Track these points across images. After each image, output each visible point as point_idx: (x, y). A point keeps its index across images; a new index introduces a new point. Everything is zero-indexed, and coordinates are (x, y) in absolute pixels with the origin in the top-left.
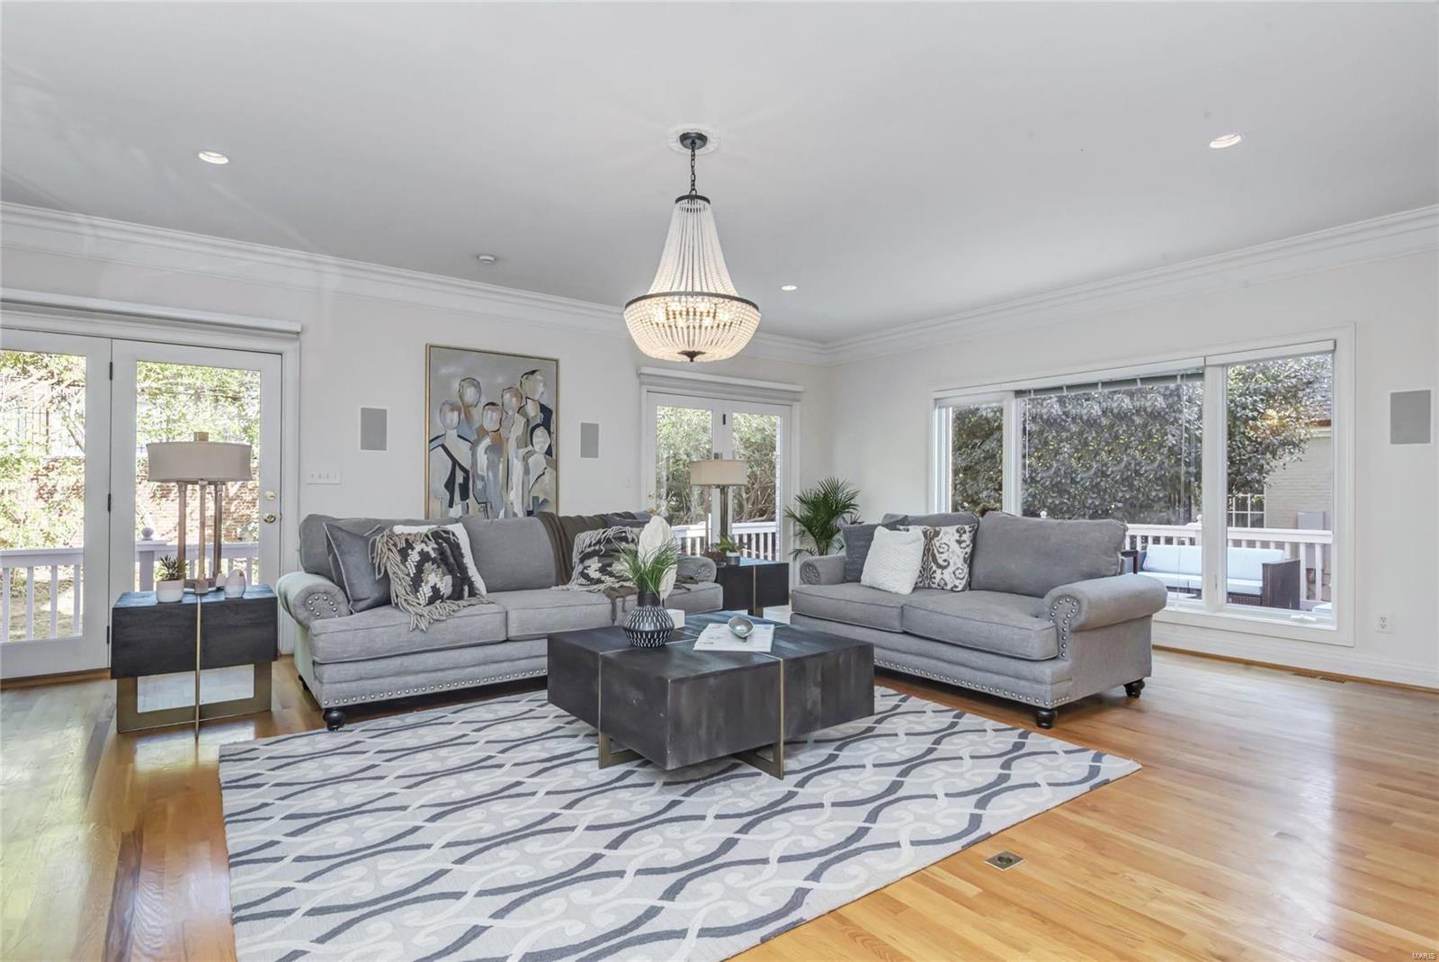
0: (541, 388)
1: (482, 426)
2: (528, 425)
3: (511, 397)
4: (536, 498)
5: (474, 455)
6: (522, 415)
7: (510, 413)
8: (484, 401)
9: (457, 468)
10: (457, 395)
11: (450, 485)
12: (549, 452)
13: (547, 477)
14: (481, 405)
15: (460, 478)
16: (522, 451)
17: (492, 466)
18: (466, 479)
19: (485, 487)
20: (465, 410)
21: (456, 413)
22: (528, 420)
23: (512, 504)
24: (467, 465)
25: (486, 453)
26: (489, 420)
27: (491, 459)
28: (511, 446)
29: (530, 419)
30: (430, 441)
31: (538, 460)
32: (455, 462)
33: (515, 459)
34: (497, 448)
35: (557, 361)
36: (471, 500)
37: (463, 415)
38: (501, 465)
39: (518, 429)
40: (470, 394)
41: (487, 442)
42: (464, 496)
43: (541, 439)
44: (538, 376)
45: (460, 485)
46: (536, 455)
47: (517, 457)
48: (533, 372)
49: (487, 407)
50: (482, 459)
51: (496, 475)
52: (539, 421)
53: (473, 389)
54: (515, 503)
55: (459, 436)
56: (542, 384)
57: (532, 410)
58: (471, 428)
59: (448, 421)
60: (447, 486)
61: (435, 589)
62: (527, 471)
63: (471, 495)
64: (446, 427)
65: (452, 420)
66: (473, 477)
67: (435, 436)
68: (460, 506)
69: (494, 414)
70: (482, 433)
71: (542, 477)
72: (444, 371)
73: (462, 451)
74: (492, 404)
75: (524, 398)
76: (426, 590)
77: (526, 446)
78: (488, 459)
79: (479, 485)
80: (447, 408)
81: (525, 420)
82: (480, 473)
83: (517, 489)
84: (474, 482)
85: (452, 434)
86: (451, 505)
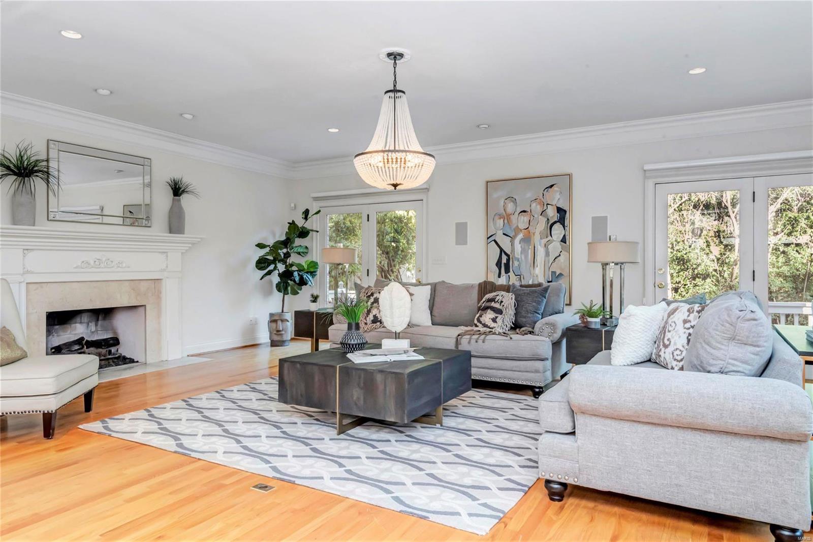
0: (558, 196)
1: (517, 226)
2: (548, 223)
3: (536, 205)
4: (554, 273)
5: (512, 245)
6: (543, 216)
7: (536, 216)
8: (519, 210)
9: (503, 253)
10: (503, 210)
11: (499, 264)
12: (564, 240)
13: (562, 258)
14: (517, 213)
15: (504, 260)
16: (544, 241)
17: (524, 251)
18: (508, 260)
19: (519, 265)
20: (507, 218)
21: (502, 220)
22: (548, 219)
23: (537, 276)
24: (508, 252)
25: (520, 243)
26: (522, 221)
27: (523, 247)
28: (536, 238)
29: (549, 218)
30: (488, 238)
31: (555, 246)
32: (501, 250)
33: (539, 247)
34: (527, 240)
35: (570, 175)
36: (511, 274)
37: (506, 221)
38: (530, 251)
39: (542, 225)
40: (510, 207)
41: (520, 236)
42: (507, 271)
43: (558, 230)
44: (555, 188)
45: (504, 263)
46: (554, 243)
47: (540, 245)
48: (552, 186)
49: (520, 214)
50: (518, 247)
51: (526, 257)
52: (556, 220)
53: (512, 203)
54: (539, 276)
55: (504, 234)
56: (558, 194)
57: (552, 213)
58: (510, 228)
59: (498, 225)
60: (497, 265)
61: (375, 316)
62: (547, 254)
63: (511, 270)
64: (497, 229)
65: (500, 225)
66: (512, 258)
67: (490, 235)
68: (504, 277)
69: (525, 218)
70: (517, 230)
71: (558, 258)
72: (495, 195)
73: (505, 243)
74: (524, 211)
75: (545, 205)
76: (371, 317)
77: (547, 237)
78: (521, 247)
79: (516, 263)
80: (497, 217)
81: (546, 219)
82: (516, 256)
83: (540, 268)
84: (513, 262)
85: (500, 233)
86: (499, 276)
